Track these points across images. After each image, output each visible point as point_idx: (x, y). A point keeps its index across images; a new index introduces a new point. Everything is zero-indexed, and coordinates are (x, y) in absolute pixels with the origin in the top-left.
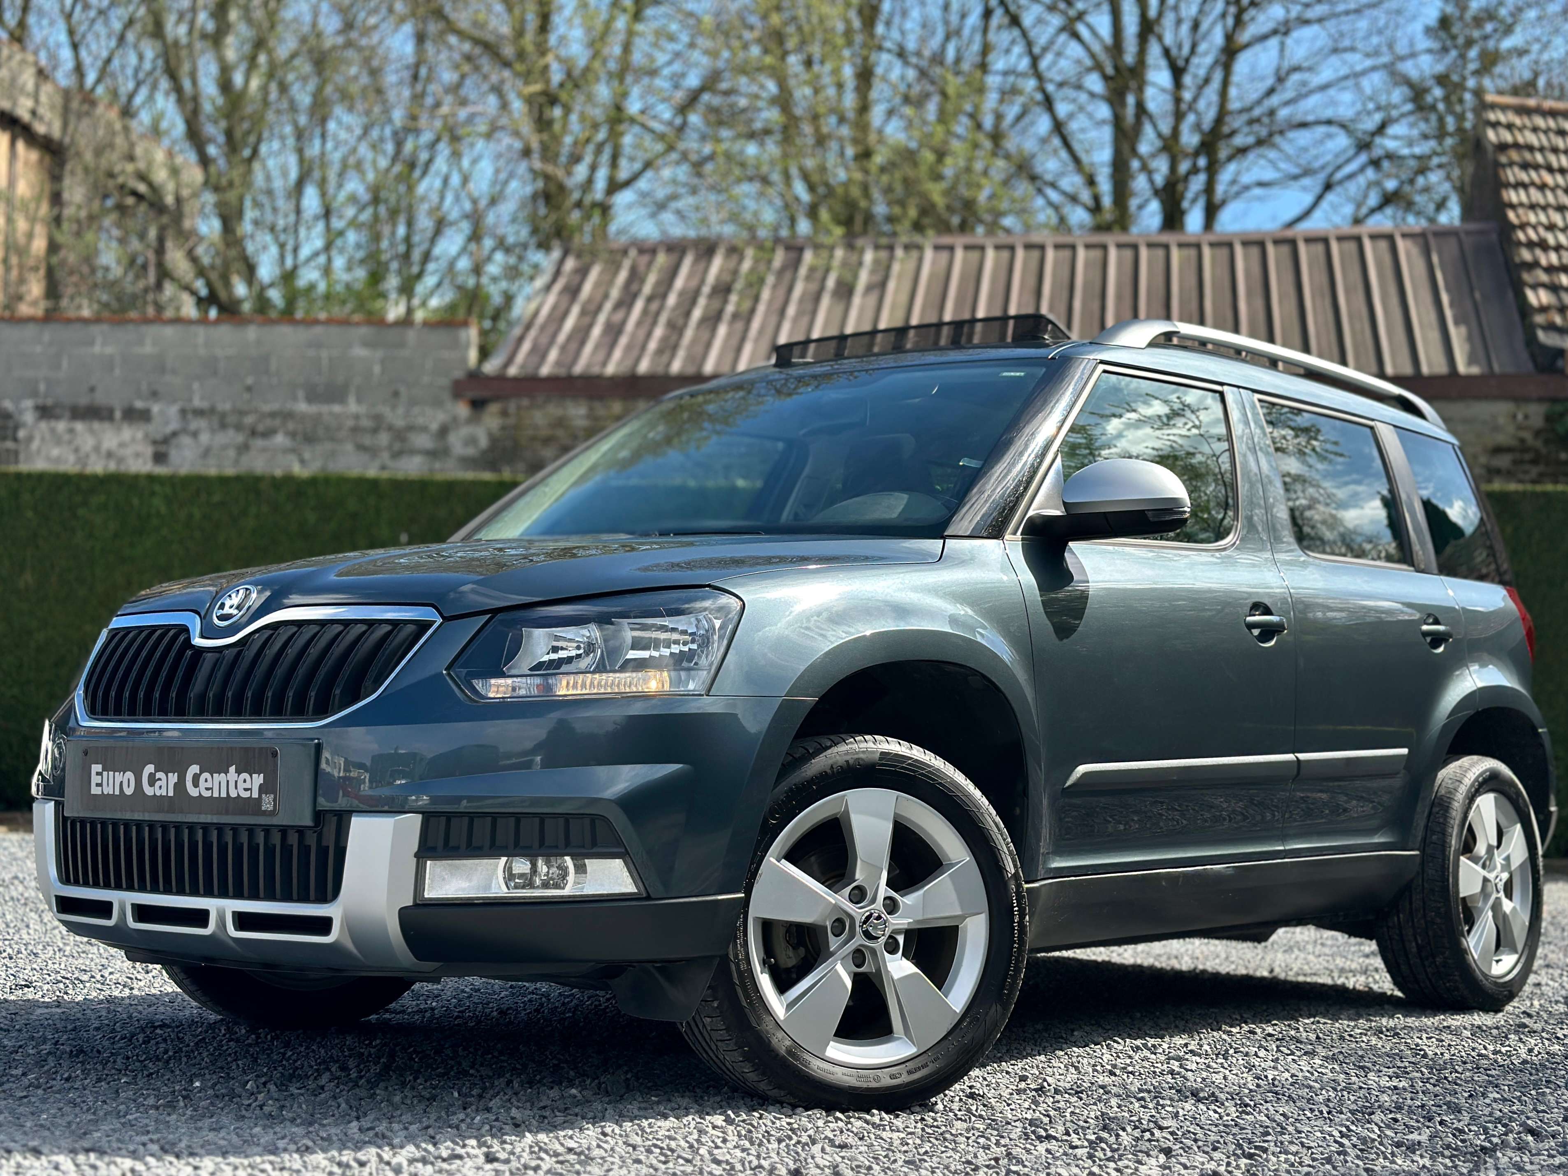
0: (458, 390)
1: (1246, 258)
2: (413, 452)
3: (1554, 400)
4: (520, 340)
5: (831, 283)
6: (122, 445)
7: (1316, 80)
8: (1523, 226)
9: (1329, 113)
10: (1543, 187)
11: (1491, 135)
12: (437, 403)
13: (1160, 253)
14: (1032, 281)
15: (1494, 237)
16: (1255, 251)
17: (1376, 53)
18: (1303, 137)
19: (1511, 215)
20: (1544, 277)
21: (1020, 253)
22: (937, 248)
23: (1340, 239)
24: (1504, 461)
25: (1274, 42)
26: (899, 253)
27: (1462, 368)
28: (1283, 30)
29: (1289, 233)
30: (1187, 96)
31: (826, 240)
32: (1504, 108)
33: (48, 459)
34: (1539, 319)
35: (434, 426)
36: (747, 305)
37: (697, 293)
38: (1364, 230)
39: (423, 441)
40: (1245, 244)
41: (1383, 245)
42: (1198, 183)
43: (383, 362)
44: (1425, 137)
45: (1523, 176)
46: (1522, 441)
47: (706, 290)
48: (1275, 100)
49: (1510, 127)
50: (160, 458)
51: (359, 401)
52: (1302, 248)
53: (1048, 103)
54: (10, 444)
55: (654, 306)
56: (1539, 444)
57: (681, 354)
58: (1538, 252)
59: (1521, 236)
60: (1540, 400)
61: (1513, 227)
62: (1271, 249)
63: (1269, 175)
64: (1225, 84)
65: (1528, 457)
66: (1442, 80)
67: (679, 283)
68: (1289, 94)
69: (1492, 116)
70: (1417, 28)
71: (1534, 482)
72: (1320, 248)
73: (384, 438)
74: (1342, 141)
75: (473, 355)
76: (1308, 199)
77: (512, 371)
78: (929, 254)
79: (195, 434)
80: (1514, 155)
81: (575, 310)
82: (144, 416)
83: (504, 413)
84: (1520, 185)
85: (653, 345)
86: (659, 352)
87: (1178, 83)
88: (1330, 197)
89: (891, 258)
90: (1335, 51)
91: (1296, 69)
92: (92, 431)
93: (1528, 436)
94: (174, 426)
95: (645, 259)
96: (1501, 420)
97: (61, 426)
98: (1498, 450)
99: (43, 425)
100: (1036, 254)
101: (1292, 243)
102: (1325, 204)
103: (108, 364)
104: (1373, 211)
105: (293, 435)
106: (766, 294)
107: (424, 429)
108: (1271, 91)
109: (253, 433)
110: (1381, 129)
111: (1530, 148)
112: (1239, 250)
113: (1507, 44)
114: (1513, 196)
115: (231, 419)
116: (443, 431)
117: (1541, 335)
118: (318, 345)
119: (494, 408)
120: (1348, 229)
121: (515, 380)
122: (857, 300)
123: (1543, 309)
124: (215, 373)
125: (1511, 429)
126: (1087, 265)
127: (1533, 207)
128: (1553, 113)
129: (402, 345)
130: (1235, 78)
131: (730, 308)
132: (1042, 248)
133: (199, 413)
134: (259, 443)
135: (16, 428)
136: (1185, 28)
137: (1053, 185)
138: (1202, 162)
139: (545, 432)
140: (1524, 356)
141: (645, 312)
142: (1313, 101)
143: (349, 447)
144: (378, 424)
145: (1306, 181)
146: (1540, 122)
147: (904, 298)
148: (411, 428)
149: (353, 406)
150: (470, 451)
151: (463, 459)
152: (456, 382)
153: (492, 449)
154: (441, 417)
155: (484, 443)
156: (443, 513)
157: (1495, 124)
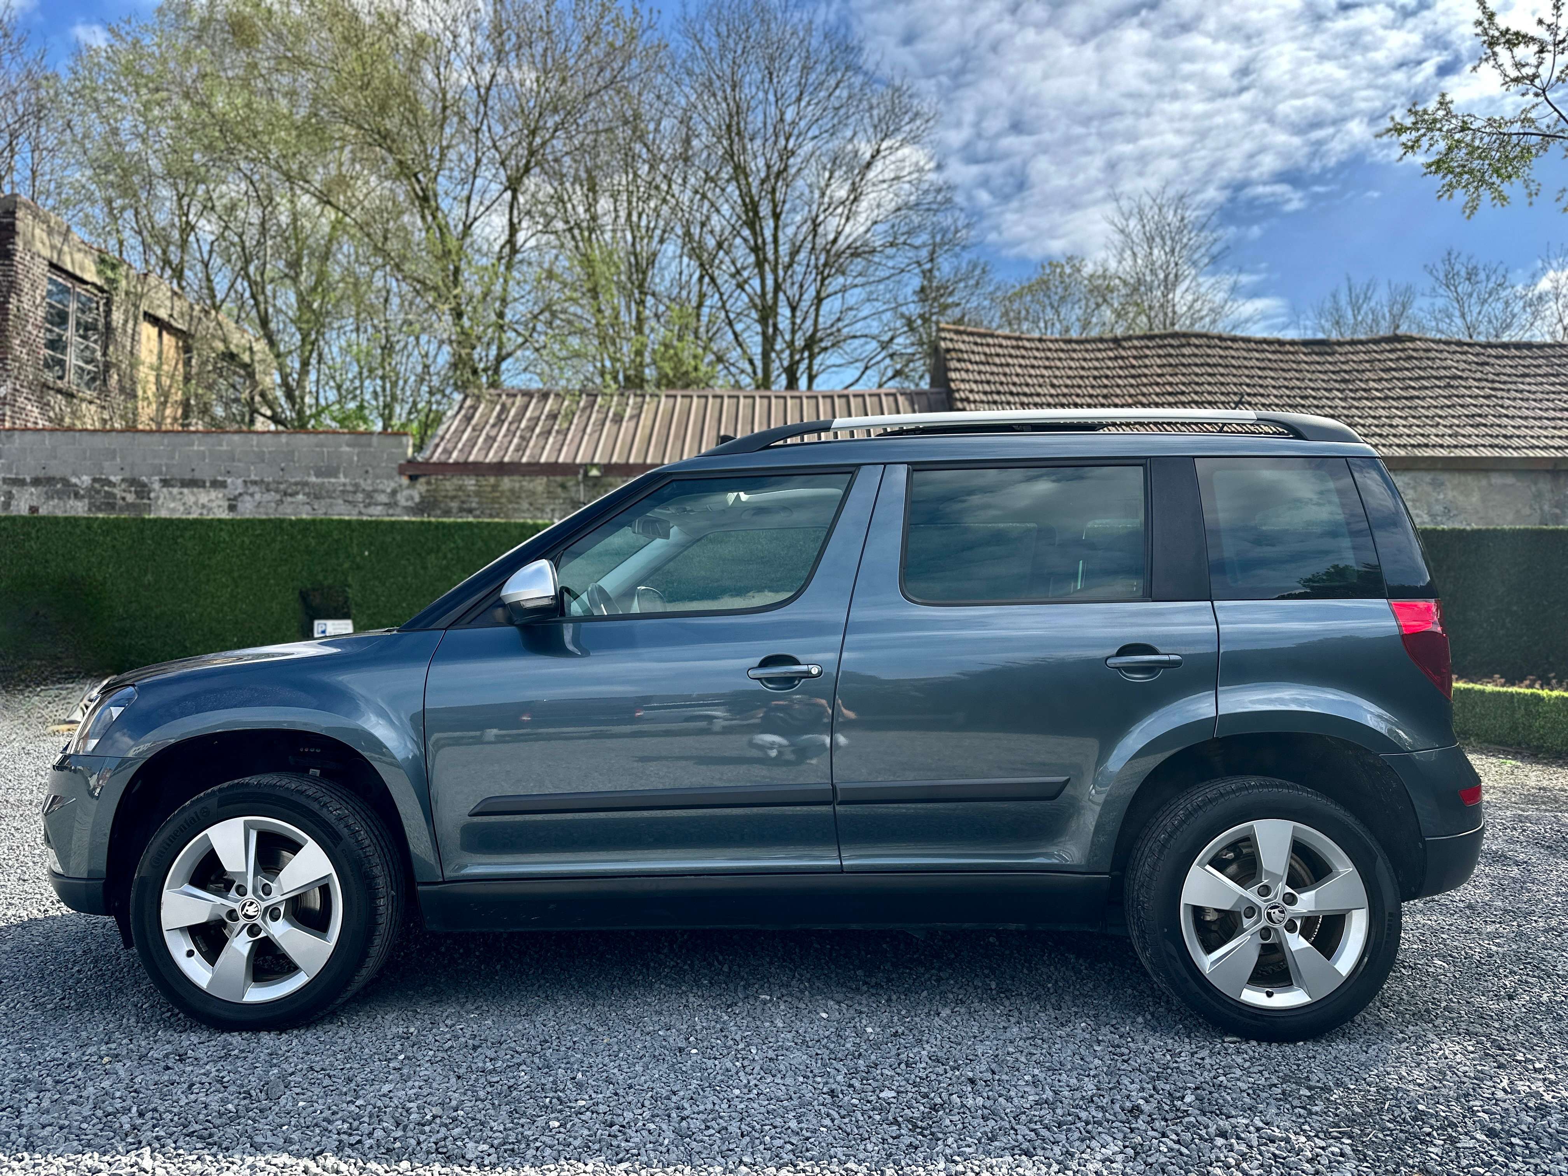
0: (402, 470)
1: (825, 404)
2: (377, 504)
4: (437, 445)
5: (611, 415)
6: (210, 501)
7: (862, 314)
8: (958, 390)
9: (866, 332)
10: (967, 371)
11: (943, 344)
12: (390, 477)
13: (782, 401)
14: (716, 414)
15: (944, 396)
16: (829, 401)
17: (888, 302)
18: (857, 342)
19: (952, 385)
21: (710, 400)
22: (667, 396)
23: (871, 395)
25: (840, 295)
26: (648, 399)
28: (844, 290)
29: (846, 392)
30: (798, 321)
31: (608, 391)
32: (949, 331)
33: (168, 509)
35: (389, 490)
36: (565, 425)
37: (539, 418)
38: (883, 391)
39: (383, 498)
40: (824, 397)
41: (891, 399)
42: (803, 366)
43: (358, 455)
44: (913, 344)
45: (958, 365)
47: (543, 417)
48: (840, 324)
49: (951, 340)
50: (232, 508)
51: (345, 476)
52: (852, 399)
53: (730, 324)
54: (146, 501)
55: (513, 427)
57: (528, 452)
59: (957, 395)
61: (953, 391)
62: (836, 400)
63: (839, 361)
64: (817, 316)
66: (921, 316)
67: (528, 414)
68: (846, 322)
69: (943, 335)
70: (909, 290)
72: (860, 400)
73: (360, 496)
74: (874, 344)
75: (410, 451)
76: (857, 374)
77: (435, 459)
78: (663, 399)
79: (252, 495)
80: (954, 355)
81: (469, 429)
82: (223, 485)
83: (428, 483)
84: (956, 370)
85: (512, 448)
86: (517, 450)
87: (793, 316)
88: (868, 372)
89: (643, 402)
90: (869, 300)
91: (851, 309)
92: (193, 493)
94: (240, 490)
95: (510, 401)
97: (175, 491)
99: (165, 490)
100: (719, 400)
101: (847, 397)
102: (865, 377)
103: (202, 456)
104: (890, 379)
105: (308, 495)
106: (575, 421)
107: (383, 491)
108: (839, 320)
109: (285, 494)
110: (892, 339)
111: (961, 351)
112: (821, 400)
113: (950, 300)
114: (953, 375)
115: (272, 486)
116: (394, 492)
118: (321, 445)
119: (422, 480)
120: (875, 390)
121: (435, 464)
122: (624, 424)
124: (263, 461)
127: (963, 381)
128: (972, 334)
129: (370, 445)
130: (822, 312)
131: (556, 427)
132: (722, 397)
133: (255, 483)
134: (289, 499)
135: (149, 492)
136: (796, 287)
137: (733, 365)
138: (806, 354)
139: (451, 494)
141: (508, 430)
142: (859, 325)
143: (340, 501)
144: (357, 488)
145: (857, 364)
146: (966, 338)
147: (649, 423)
148: (375, 491)
149: (342, 479)
150: (410, 503)
151: (405, 508)
152: (401, 466)
153: (422, 502)
154: (393, 485)
155: (417, 499)
156: (389, 539)
157: (945, 339)
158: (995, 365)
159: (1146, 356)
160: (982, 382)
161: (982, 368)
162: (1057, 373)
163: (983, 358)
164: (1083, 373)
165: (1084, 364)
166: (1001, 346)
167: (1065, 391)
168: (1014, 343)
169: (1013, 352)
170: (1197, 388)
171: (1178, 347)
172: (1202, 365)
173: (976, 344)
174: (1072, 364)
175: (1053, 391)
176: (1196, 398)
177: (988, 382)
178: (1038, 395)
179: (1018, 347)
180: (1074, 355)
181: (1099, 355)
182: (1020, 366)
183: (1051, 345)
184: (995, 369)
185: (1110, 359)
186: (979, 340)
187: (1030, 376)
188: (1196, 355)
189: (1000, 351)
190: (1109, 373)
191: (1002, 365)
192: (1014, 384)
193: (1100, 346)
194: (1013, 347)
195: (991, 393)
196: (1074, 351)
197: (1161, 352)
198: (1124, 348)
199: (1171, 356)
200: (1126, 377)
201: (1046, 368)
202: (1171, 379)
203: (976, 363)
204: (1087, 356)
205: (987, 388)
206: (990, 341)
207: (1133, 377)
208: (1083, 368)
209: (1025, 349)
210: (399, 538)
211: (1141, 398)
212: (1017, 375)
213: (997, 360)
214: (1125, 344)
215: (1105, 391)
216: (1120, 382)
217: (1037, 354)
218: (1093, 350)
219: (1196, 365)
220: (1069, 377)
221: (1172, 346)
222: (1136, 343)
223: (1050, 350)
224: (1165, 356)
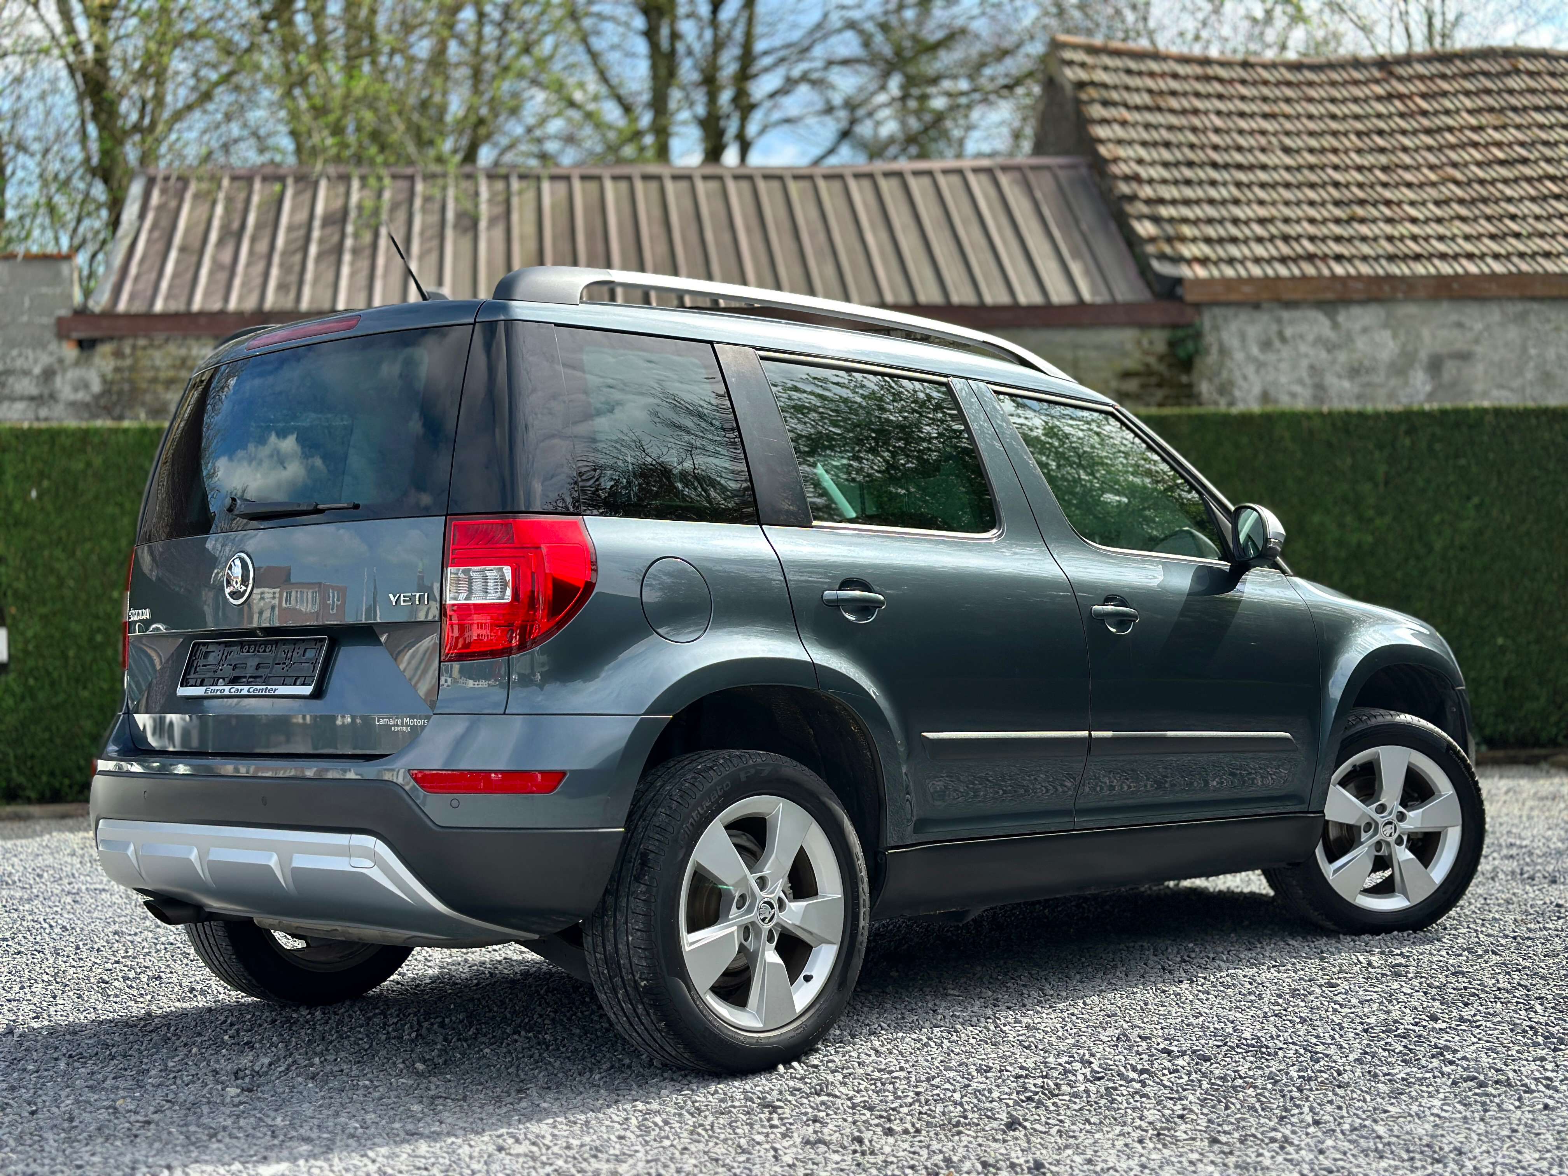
0: (62, 330)
1: (861, 190)
2: (14, 398)
3: (1175, 326)
4: (119, 282)
8: (1116, 160)
10: (1124, 123)
11: (1068, 73)
12: (38, 344)
13: (776, 184)
14: (657, 212)
15: (1088, 170)
16: (866, 183)
19: (1102, 150)
20: (1145, 209)
21: (639, 184)
22: (553, 178)
24: (1132, 385)
26: (514, 183)
27: (1087, 296)
31: (437, 169)
32: (1075, 47)
34: (1150, 249)
35: (37, 370)
39: (26, 386)
41: (986, 178)
45: (1105, 113)
46: (1147, 365)
47: (318, 223)
49: (1083, 65)
52: (911, 181)
56: (1162, 368)
58: (1135, 185)
59: (1116, 169)
60: (1163, 326)
61: (1105, 161)
62: (882, 182)
65: (1153, 380)
69: (1066, 55)
71: (1160, 405)
72: (927, 181)
75: (76, 291)
77: (121, 306)
80: (1093, 93)
83: (118, 354)
84: (1103, 121)
89: (508, 188)
93: (1152, 360)
96: (1129, 346)
98: (1127, 375)
100: (653, 185)
101: (900, 176)
107: (26, 373)
111: (1105, 86)
114: (1101, 132)
116: (48, 374)
117: (1156, 265)
119: (106, 349)
121: (128, 316)
123: (1152, 240)
125: (1137, 355)
126: (708, 195)
127: (1119, 142)
128: (1119, 54)
131: (349, 242)
132: (659, 178)
140: (1140, 284)
146: (1108, 61)
147: (531, 229)
148: (9, 372)
150: (81, 396)
151: (73, 404)
152: (60, 321)
153: (106, 392)
154: (45, 359)
155: (96, 387)
156: (78, 465)
157: (1070, 63)
158: (1172, 111)
159: (1445, 94)
160: (1155, 144)
161: (1150, 117)
162: (1288, 126)
163: (1147, 99)
164: (1334, 125)
165: (1333, 109)
166: (1175, 76)
167: (1312, 159)
168: (1199, 70)
169: (1199, 87)
170: (1548, 152)
171: (1498, 75)
172: (1548, 109)
173: (1129, 72)
174: (1312, 109)
175: (1288, 161)
176: (1551, 170)
177: (1167, 145)
178: (1264, 167)
179: (1207, 79)
180: (1312, 93)
181: (1357, 92)
182: (1219, 113)
183: (1265, 74)
184: (1173, 120)
185: (1379, 99)
186: (1133, 65)
187: (1241, 132)
188: (1533, 91)
189: (1174, 85)
190: (1382, 125)
191: (1184, 112)
192: (1216, 148)
193: (1356, 75)
194: (1198, 78)
195: (1177, 164)
196: (1311, 84)
197: (1468, 85)
198: (1400, 79)
199: (1488, 92)
200: (1415, 132)
201: (1265, 116)
202: (1497, 136)
203: (1137, 108)
204: (1335, 93)
205: (1166, 155)
206: (1154, 66)
207: (1428, 132)
208: (1333, 117)
209: (1220, 80)
210: (98, 461)
211: (1451, 171)
212: (1217, 131)
213: (1174, 103)
214: (1400, 71)
215: (1383, 159)
216: (1406, 141)
217: (1243, 90)
218: (1345, 83)
219: (1537, 109)
220: (1311, 134)
221: (1487, 74)
222: (1420, 69)
223: (1266, 83)
224: (1477, 93)
